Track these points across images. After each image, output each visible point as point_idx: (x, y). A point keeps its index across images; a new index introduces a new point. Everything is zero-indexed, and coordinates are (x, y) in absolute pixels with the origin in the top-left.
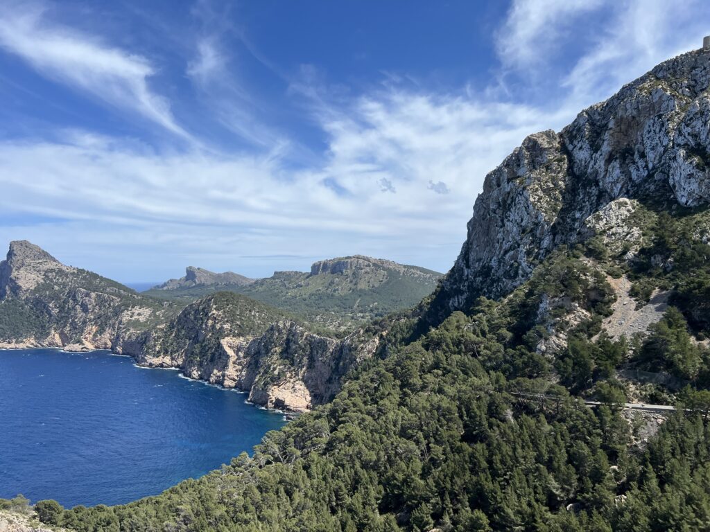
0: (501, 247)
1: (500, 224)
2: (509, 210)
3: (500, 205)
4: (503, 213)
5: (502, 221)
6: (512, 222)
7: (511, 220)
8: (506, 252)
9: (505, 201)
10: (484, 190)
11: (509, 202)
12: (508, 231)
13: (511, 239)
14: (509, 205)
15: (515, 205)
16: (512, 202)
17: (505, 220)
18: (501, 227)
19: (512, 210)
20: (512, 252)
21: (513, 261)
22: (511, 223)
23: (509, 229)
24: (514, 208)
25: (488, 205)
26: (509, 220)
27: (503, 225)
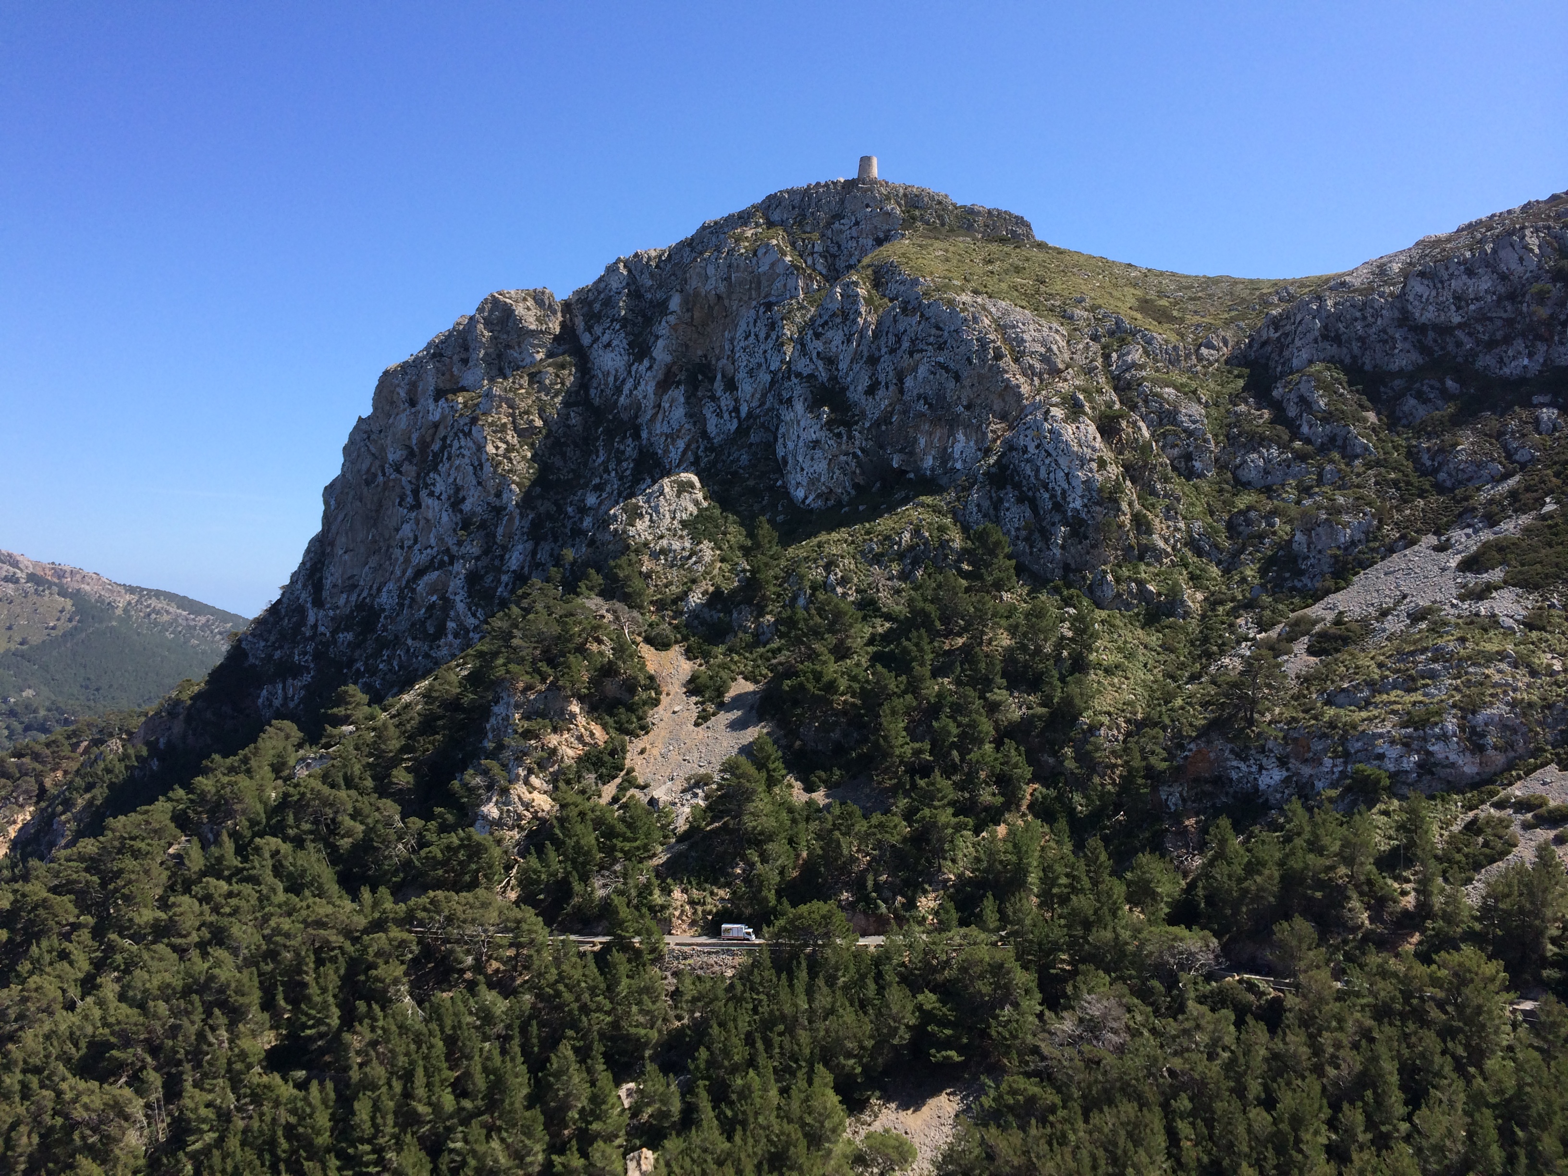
0: (407, 561)
1: (410, 500)
2: (435, 469)
3: (411, 454)
4: (418, 475)
5: (416, 493)
6: (439, 498)
7: (437, 491)
8: (420, 573)
9: (424, 445)
10: (375, 407)
11: (436, 447)
12: (428, 521)
13: (433, 542)
14: (435, 455)
15: (449, 458)
16: (443, 447)
17: (423, 494)
18: (412, 508)
19: (443, 468)
20: (433, 576)
21: (434, 598)
22: (436, 502)
23: (430, 515)
24: (447, 465)
25: (383, 449)
26: (431, 494)
27: (417, 505)
